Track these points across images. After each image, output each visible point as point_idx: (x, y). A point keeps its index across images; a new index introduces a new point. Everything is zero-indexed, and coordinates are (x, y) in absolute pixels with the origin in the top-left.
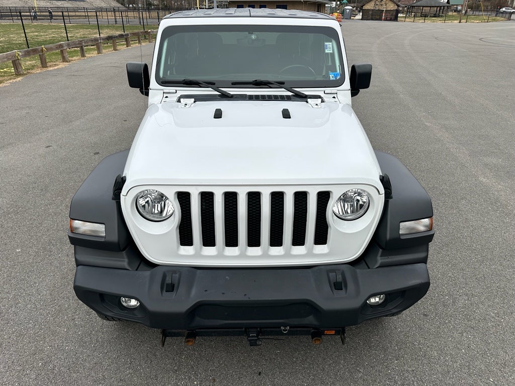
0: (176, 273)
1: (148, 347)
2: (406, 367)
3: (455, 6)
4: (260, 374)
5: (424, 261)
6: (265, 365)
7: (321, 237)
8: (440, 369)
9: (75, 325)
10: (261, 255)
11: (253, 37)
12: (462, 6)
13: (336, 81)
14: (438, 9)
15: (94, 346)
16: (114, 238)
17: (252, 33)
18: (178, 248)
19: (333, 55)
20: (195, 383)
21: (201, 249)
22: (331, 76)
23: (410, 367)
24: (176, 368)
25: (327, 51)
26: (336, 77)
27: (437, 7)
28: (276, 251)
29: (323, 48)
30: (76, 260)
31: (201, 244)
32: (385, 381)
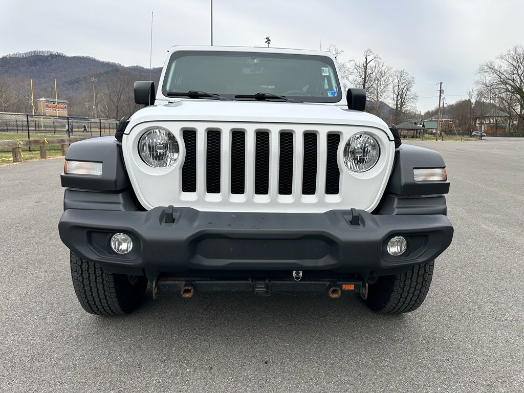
0: (176, 212)
1: (131, 341)
2: (439, 357)
3: (430, 130)
4: (266, 362)
5: (444, 212)
6: (272, 355)
7: (333, 187)
8: (479, 359)
9: (47, 323)
10: (269, 203)
11: (256, 61)
12: (436, 129)
13: (334, 98)
14: (415, 132)
15: (66, 340)
16: (112, 176)
17: (255, 59)
18: (180, 194)
19: (329, 78)
20: (188, 370)
21: (204, 195)
22: (328, 93)
23: (443, 357)
24: (164, 358)
25: (323, 74)
26: (333, 94)
27: (414, 130)
28: (285, 199)
29: (321, 72)
30: (65, 203)
31: (204, 190)
32: (417, 368)
